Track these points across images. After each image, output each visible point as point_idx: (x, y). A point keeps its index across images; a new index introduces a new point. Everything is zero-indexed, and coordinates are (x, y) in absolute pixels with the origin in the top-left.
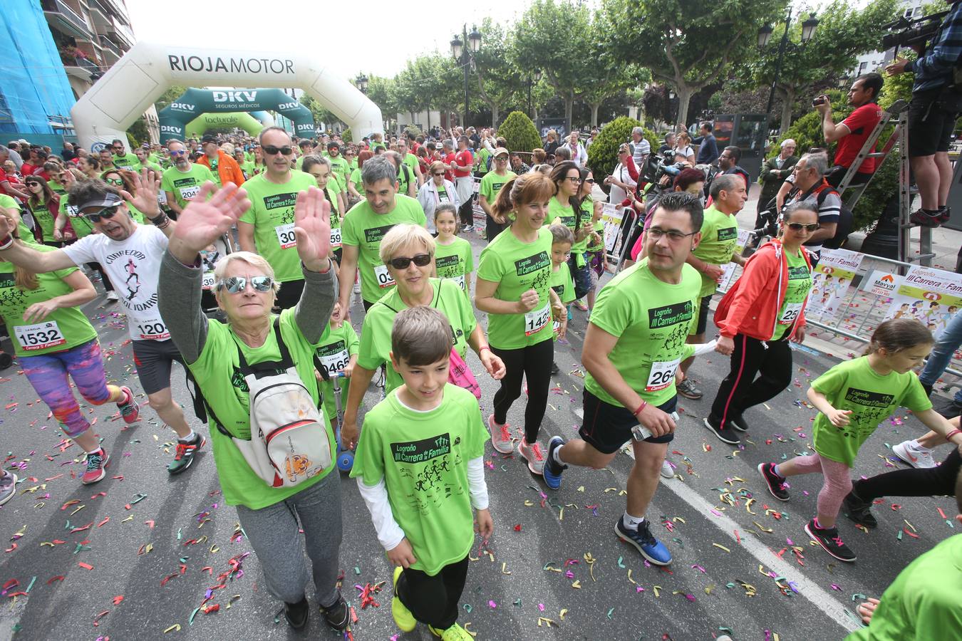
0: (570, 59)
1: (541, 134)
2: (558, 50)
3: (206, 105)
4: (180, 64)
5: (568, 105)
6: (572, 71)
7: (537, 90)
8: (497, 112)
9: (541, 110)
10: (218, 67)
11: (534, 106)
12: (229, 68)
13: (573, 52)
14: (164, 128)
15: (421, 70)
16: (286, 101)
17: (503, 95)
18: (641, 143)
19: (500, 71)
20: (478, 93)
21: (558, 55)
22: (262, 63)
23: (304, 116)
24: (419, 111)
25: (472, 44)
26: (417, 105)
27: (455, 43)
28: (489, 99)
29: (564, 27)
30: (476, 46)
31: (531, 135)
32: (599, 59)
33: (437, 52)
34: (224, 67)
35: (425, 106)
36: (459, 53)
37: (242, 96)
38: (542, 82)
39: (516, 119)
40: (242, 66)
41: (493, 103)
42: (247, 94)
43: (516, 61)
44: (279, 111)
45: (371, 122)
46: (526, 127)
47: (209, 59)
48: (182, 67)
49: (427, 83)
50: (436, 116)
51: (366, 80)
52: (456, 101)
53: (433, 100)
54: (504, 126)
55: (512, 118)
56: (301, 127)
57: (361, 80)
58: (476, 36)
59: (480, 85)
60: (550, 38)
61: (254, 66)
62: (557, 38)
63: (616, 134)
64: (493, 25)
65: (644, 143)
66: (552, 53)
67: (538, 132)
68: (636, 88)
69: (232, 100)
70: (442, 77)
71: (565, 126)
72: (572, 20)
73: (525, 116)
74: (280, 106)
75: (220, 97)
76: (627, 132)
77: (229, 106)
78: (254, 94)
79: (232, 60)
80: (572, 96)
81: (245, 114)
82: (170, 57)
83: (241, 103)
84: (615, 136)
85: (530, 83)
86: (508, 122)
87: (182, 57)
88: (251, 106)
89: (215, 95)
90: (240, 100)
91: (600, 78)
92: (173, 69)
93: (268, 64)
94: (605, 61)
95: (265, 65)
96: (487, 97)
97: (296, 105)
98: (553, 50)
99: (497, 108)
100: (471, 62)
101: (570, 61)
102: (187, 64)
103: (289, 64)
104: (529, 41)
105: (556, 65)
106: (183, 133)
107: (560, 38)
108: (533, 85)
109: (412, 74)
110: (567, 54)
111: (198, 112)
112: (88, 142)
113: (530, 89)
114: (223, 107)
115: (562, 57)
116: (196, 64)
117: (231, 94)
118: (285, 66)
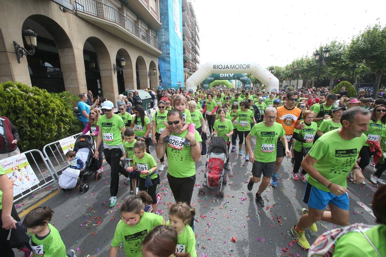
0: (384, 54)
1: (358, 90)
2: (375, 51)
3: (217, 77)
4: (216, 67)
5: (378, 76)
6: (384, 60)
8: (333, 81)
9: (360, 79)
10: (226, 68)
11: (356, 77)
12: (229, 68)
14: (204, 85)
15: (297, 64)
16: (242, 76)
17: (338, 73)
19: (338, 63)
20: (324, 73)
21: (375, 54)
23: (247, 82)
24: (294, 80)
25: (325, 54)
26: (293, 77)
27: (315, 55)
28: (329, 75)
30: (327, 55)
31: (351, 91)
33: (307, 57)
34: (228, 68)
35: (297, 78)
36: (317, 58)
37: (229, 75)
38: (362, 66)
39: (344, 85)
40: (234, 67)
41: (331, 77)
42: (230, 74)
43: (347, 58)
44: (239, 79)
46: (349, 88)
47: (224, 65)
49: (300, 69)
50: (301, 82)
51: (274, 69)
52: (312, 76)
54: (336, 88)
55: (342, 84)
56: (246, 85)
57: (271, 69)
58: (327, 51)
59: (325, 69)
60: (371, 46)
61: (237, 67)
62: (375, 46)
64: (337, 44)
66: (371, 53)
67: (356, 90)
70: (307, 66)
71: (374, 87)
73: (349, 83)
74: (240, 78)
75: (222, 75)
77: (224, 78)
78: (233, 74)
79: (231, 65)
81: (227, 80)
82: (214, 65)
83: (228, 77)
85: (354, 67)
86: (339, 86)
87: (217, 65)
88: (231, 78)
90: (228, 76)
92: (214, 68)
93: (242, 66)
95: (241, 66)
97: (246, 78)
98: (372, 52)
99: (333, 79)
100: (323, 61)
101: (383, 56)
102: (218, 67)
103: (249, 66)
104: (357, 49)
105: (373, 58)
106: (209, 86)
107: (377, 46)
108: (357, 68)
109: (293, 66)
110: (381, 53)
111: (214, 80)
112: (188, 89)
113: (354, 70)
114: (222, 78)
115: (377, 54)
116: (220, 67)
117: (225, 74)
118: (247, 67)
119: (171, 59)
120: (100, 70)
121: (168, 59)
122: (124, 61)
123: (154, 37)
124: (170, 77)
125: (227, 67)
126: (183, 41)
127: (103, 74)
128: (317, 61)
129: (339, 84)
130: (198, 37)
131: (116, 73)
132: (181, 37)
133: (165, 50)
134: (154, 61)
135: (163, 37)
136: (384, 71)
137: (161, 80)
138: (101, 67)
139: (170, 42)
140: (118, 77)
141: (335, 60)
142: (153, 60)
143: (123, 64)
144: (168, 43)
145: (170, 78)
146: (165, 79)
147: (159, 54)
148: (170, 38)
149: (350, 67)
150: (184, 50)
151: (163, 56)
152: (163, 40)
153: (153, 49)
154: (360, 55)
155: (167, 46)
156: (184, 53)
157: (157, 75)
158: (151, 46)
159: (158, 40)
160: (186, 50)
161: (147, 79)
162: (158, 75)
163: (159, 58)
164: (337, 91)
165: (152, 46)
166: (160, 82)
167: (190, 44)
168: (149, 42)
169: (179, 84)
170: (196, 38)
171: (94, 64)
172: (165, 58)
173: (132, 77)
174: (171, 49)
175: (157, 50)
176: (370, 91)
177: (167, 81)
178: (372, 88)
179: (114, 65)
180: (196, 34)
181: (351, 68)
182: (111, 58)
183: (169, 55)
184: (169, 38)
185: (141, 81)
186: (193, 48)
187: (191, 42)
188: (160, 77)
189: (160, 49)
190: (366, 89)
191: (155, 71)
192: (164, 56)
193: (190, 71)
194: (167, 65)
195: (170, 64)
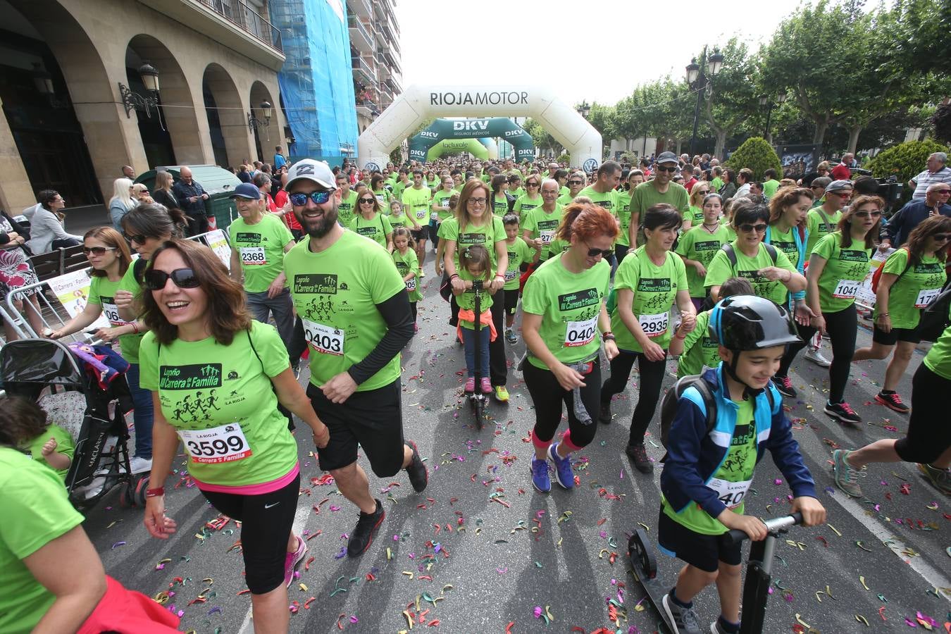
0: (833, 74)
2: (818, 66)
3: (448, 132)
4: (438, 100)
5: (820, 128)
7: (777, 114)
8: (724, 139)
9: (778, 136)
10: (466, 101)
11: (770, 132)
12: (474, 101)
13: (837, 67)
14: (412, 152)
15: (645, 96)
16: (512, 128)
17: (735, 120)
18: (941, 173)
19: (735, 95)
20: (705, 118)
21: (815, 71)
22: (502, 96)
23: (525, 142)
24: (634, 139)
25: (711, 67)
26: (634, 132)
27: (690, 69)
28: (717, 125)
29: (829, 40)
30: (717, 69)
32: (877, 70)
34: (471, 101)
35: (644, 133)
36: (693, 78)
37: (477, 125)
39: (754, 146)
40: (486, 99)
41: (721, 130)
42: (480, 123)
44: (504, 138)
45: (591, 148)
46: (765, 155)
48: (439, 103)
49: (649, 109)
50: (652, 143)
51: (588, 108)
52: (677, 127)
53: (652, 127)
54: (737, 154)
55: (750, 144)
56: (521, 152)
57: (583, 109)
58: (717, 58)
59: (708, 111)
60: (808, 53)
61: (495, 98)
62: (816, 53)
63: (898, 162)
64: (737, 47)
65: (947, 173)
67: (779, 161)
68: (925, 105)
69: (468, 128)
72: (842, 30)
73: (765, 142)
74: (506, 133)
75: (459, 126)
76: (920, 159)
77: (465, 133)
78: (486, 123)
79: (478, 94)
80: (827, 118)
81: (475, 140)
82: (432, 94)
83: (475, 131)
84: (897, 165)
85: (771, 106)
86: (743, 149)
87: (441, 94)
88: (482, 133)
89: (456, 125)
90: (474, 128)
91: (872, 95)
92: (432, 104)
93: (506, 96)
94: (884, 74)
95: (504, 97)
96: (715, 123)
97: (521, 133)
98: (810, 67)
99: (724, 134)
100: (707, 86)
102: (443, 99)
103: (524, 96)
105: (811, 82)
106: (425, 156)
107: (822, 52)
108: (776, 107)
109: (636, 101)
110: (829, 70)
111: (440, 139)
112: (364, 162)
113: (770, 112)
114: (460, 134)
115: (821, 74)
116: (449, 98)
117: (468, 123)
118: (520, 97)
119: (313, 78)
120: (73, 101)
121: (306, 79)
122: (153, 74)
123: (259, 8)
124: (318, 131)
125: (468, 99)
126: (349, 27)
127: (86, 116)
128: (693, 86)
129: (743, 146)
130: (392, 19)
131: (133, 113)
132: (342, 16)
133: (294, 49)
134: (264, 82)
135: (287, 11)
136: (830, 117)
137: (293, 140)
138: (77, 91)
139: (307, 25)
140: (140, 125)
141: (729, 88)
142: (259, 80)
143: (154, 83)
144: (301, 29)
145: (316, 134)
146: (304, 137)
147: (278, 61)
148: (306, 13)
149: (762, 106)
150: (354, 53)
151: (289, 68)
152: (288, 19)
153: (256, 44)
154: (786, 75)
155: (302, 37)
156: (355, 63)
157: (277, 123)
158: (250, 33)
159: (271, 18)
160: (361, 56)
161: (246, 136)
162: (281, 124)
163: (281, 73)
164: (738, 161)
165: (249, 35)
166: (289, 145)
167: (371, 37)
168: (241, 23)
169: (346, 150)
170: (387, 21)
171: (50, 82)
172: (296, 73)
173: (196, 130)
174: (310, 46)
175: (268, 48)
176: (805, 164)
177: (310, 142)
178: (810, 156)
179: (121, 87)
180: (387, 11)
181: (764, 108)
182: (106, 63)
183: (309, 64)
184: (304, 15)
185: (230, 143)
186: (380, 50)
187: (375, 34)
188: (288, 131)
189: (278, 46)
190: (798, 158)
191: (268, 113)
192: (293, 68)
193: (373, 114)
194: (305, 96)
195: (312, 92)
